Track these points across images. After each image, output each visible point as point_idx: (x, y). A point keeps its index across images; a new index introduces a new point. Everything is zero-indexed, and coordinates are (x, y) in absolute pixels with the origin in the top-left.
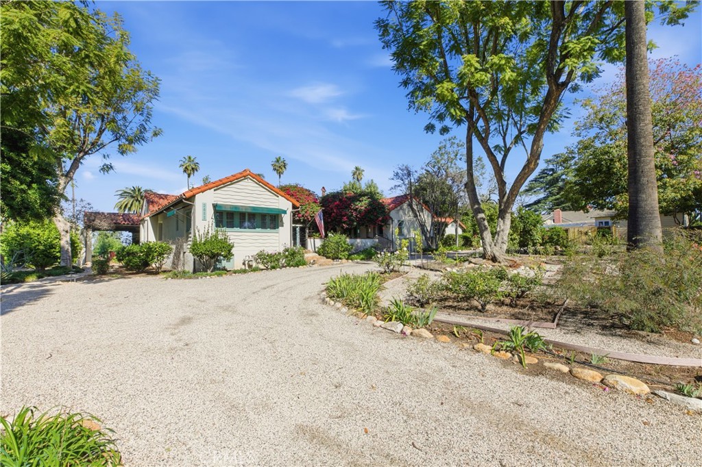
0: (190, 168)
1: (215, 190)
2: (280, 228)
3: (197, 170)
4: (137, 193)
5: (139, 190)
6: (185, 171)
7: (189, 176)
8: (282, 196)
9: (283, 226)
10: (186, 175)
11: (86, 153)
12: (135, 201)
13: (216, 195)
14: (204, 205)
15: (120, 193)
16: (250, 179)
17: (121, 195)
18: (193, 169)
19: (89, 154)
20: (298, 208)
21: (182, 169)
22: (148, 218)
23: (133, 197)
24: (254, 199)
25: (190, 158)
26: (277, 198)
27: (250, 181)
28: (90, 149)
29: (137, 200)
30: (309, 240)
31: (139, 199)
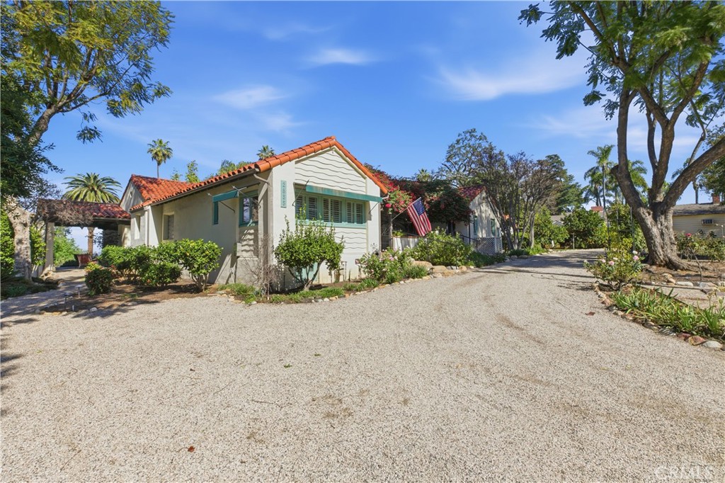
0: (160, 154)
1: (296, 163)
2: (369, 221)
3: (168, 157)
4: (92, 181)
5: (95, 178)
6: (154, 158)
7: (159, 164)
8: (371, 178)
9: (371, 220)
10: (155, 162)
11: (60, 110)
12: (89, 192)
13: (298, 171)
14: (284, 184)
15: (70, 180)
16: (336, 151)
17: (71, 183)
18: (164, 155)
19: (63, 111)
20: (386, 195)
21: (151, 155)
22: (149, 207)
23: (86, 186)
24: (342, 180)
25: (161, 142)
26: (364, 181)
27: (335, 153)
28: (64, 104)
29: (93, 189)
30: (395, 239)
31: (96, 189)
